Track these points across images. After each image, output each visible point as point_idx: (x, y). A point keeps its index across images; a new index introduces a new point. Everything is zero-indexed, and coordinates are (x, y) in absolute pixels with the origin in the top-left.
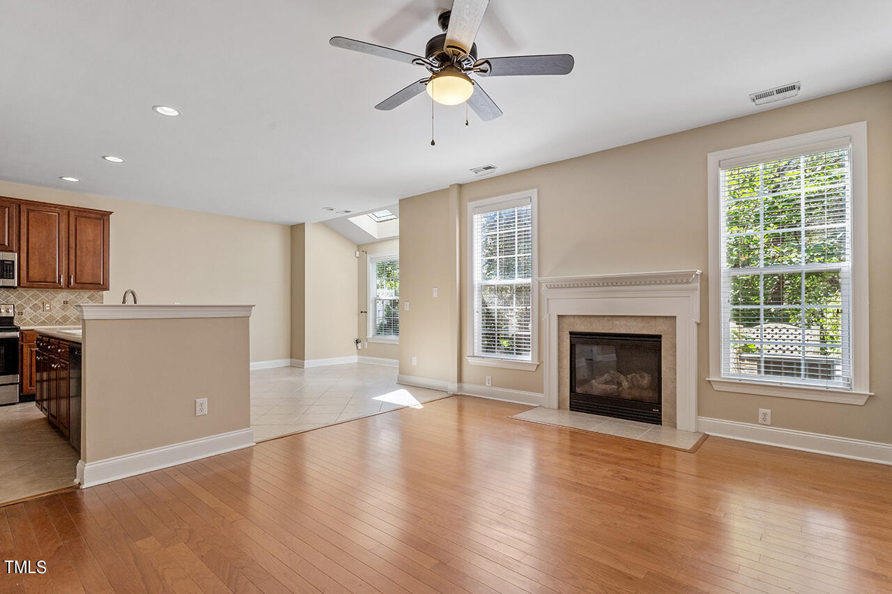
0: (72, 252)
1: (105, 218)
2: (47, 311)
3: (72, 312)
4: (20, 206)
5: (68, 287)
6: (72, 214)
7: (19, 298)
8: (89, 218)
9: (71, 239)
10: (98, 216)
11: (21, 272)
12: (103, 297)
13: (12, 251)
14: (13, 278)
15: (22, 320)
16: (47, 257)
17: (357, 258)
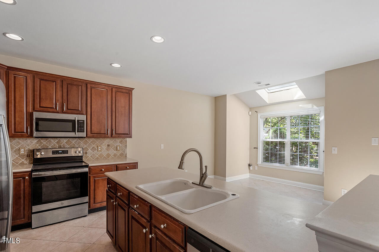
0: (114, 114)
1: (130, 92)
2: (100, 151)
3: (112, 152)
4: (87, 84)
5: (112, 136)
6: (114, 89)
7: (85, 143)
8: (122, 92)
9: (113, 106)
10: (127, 91)
11: (88, 127)
12: (127, 142)
13: (83, 114)
14: (84, 132)
15: (87, 158)
16: (101, 118)
17: (249, 116)
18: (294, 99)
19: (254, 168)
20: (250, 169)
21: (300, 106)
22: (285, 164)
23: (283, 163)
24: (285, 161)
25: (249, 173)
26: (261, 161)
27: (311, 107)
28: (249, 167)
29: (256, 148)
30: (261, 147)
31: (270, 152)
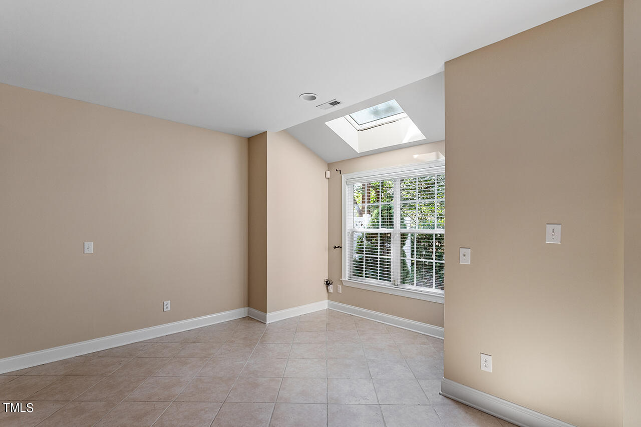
17: (327, 180)
18: (403, 143)
19: (336, 289)
20: (329, 291)
21: (415, 156)
22: (391, 283)
23: (388, 281)
24: (390, 275)
25: (328, 299)
26: (347, 275)
27: (435, 159)
28: (327, 287)
29: (338, 247)
30: (347, 245)
31: (364, 255)
